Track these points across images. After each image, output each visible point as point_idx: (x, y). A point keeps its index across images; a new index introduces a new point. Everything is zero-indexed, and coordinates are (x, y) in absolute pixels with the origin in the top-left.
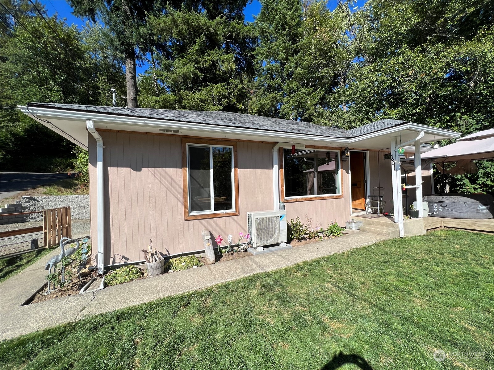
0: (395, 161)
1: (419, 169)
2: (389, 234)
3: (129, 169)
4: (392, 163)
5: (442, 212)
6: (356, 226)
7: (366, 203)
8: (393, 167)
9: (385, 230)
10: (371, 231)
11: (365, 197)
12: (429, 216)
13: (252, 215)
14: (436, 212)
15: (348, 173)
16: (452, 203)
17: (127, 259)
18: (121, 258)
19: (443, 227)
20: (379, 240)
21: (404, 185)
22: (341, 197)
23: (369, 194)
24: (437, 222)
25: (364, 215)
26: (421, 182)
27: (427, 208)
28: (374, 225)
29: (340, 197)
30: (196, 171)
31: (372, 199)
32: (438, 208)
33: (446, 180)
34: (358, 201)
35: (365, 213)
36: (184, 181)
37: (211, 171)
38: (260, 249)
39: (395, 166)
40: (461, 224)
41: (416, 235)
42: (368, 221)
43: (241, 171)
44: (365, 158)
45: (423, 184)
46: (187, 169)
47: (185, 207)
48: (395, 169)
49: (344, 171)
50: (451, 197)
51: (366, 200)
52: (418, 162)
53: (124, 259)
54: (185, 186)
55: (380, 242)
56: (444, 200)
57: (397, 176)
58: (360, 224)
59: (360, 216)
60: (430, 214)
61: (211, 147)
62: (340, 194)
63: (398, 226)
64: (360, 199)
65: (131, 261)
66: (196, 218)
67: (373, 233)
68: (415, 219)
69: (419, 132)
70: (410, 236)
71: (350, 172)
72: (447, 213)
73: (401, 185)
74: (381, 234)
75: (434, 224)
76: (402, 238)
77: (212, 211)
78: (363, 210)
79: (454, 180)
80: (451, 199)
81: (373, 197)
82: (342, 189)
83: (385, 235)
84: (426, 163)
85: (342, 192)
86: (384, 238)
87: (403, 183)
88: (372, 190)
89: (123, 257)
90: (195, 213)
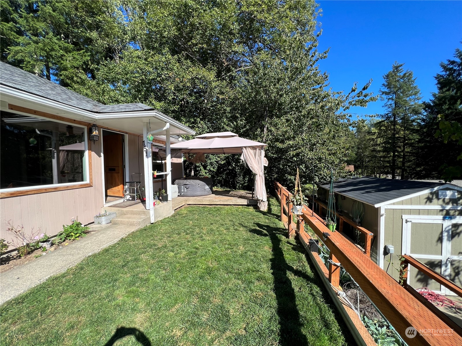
0: (147, 148)
1: (169, 157)
2: (139, 224)
4: (144, 150)
5: (187, 192)
6: (106, 220)
7: (125, 190)
8: (145, 153)
9: (136, 219)
10: (122, 223)
11: (124, 184)
12: (178, 196)
14: (183, 192)
15: (100, 156)
16: (192, 185)
19: (186, 205)
20: (128, 234)
21: (155, 172)
22: (89, 186)
23: (127, 180)
24: (183, 201)
25: (122, 203)
26: (170, 169)
27: (177, 190)
28: (127, 215)
29: (87, 186)
31: (130, 186)
32: (184, 190)
33: (192, 166)
34: (117, 187)
35: (123, 201)
39: (146, 152)
40: (196, 201)
41: (166, 217)
42: (122, 211)
44: (123, 141)
45: (172, 171)
48: (146, 156)
49: (93, 153)
50: (192, 180)
51: (125, 186)
52: (168, 151)
55: (129, 235)
56: (188, 183)
57: (148, 163)
58: (112, 216)
59: (114, 206)
60: (179, 194)
62: (88, 181)
63: (149, 213)
64: (118, 185)
67: (124, 224)
68: (165, 203)
69: (165, 122)
70: (160, 220)
71: (102, 155)
72: (189, 193)
73: (152, 172)
74: (132, 224)
75: (180, 203)
76: (152, 224)
78: (121, 197)
79: (196, 167)
80: (191, 182)
81: (131, 183)
82: (91, 175)
83: (136, 225)
84: (175, 152)
85: (91, 179)
86: (133, 229)
87: (154, 169)
88: (131, 176)
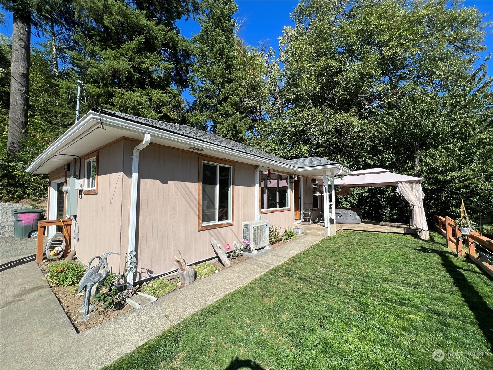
0: (325, 186)
1: (333, 191)
3: (157, 182)
4: (323, 187)
5: (340, 220)
7: (300, 214)
9: (318, 232)
10: (311, 234)
12: (336, 222)
13: (250, 225)
16: (345, 214)
17: (152, 272)
18: (147, 272)
19: (342, 229)
22: (289, 210)
23: (302, 207)
25: (301, 223)
30: (207, 186)
32: (339, 217)
34: (297, 212)
36: (199, 194)
37: (218, 186)
38: (255, 252)
39: (325, 189)
40: (352, 227)
41: (334, 235)
42: (307, 227)
43: (236, 187)
44: (299, 181)
46: (202, 183)
47: (199, 218)
48: (325, 191)
49: (291, 190)
51: (300, 212)
52: (333, 187)
53: (149, 273)
54: (199, 199)
56: (340, 212)
57: (326, 196)
58: (303, 229)
61: (218, 165)
62: (289, 207)
64: (298, 210)
65: (155, 274)
66: (207, 228)
67: (313, 235)
68: (332, 225)
69: (340, 169)
71: (294, 191)
72: (342, 221)
74: (318, 235)
75: (338, 227)
76: (329, 237)
77: (217, 222)
78: (298, 219)
80: (343, 211)
81: (305, 210)
88: (303, 205)
89: (149, 271)
90: (206, 224)
